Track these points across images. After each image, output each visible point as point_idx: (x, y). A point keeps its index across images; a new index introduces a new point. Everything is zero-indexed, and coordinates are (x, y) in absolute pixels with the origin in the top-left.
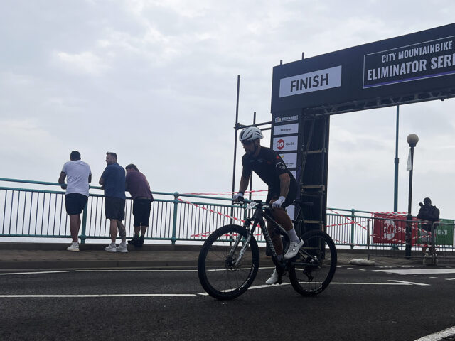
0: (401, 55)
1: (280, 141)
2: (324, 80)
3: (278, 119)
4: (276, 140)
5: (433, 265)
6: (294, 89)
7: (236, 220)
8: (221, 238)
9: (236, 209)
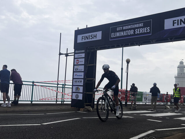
0: (124, 28)
2: (95, 36)
5: (135, 110)
7: (59, 93)
8: (52, 100)
9: (59, 88)
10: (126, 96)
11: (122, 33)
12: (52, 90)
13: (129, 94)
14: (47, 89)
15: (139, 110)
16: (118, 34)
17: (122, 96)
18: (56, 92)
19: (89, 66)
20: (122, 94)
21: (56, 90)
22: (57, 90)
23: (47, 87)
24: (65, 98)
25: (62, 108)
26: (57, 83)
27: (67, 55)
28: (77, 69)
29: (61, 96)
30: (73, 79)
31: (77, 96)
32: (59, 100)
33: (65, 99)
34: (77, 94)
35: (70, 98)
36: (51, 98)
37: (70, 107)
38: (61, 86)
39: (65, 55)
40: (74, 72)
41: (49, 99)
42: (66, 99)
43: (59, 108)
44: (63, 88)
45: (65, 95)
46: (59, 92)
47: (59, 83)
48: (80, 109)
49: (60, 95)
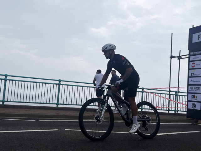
1: (193, 63)
3: (192, 53)
4: (191, 63)
6: (200, 38)
8: (164, 109)
9: (171, 95)
12: (164, 98)
14: (158, 97)
21: (168, 98)
23: (158, 94)
25: (175, 118)
26: (168, 90)
27: (180, 58)
28: (193, 74)
29: (174, 105)
30: (188, 85)
31: (194, 106)
32: (172, 109)
33: (179, 108)
34: (194, 103)
35: (185, 108)
40: (189, 77)
44: (176, 95)
46: (171, 100)
49: (173, 103)
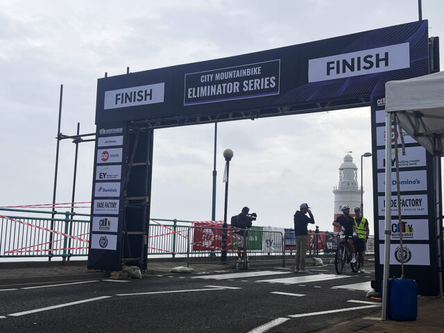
0: (218, 77)
1: (105, 153)
2: (148, 95)
5: (245, 269)
6: (119, 101)
7: (56, 234)
8: (39, 253)
9: (57, 222)
10: (225, 237)
11: (213, 90)
12: (39, 228)
13: (230, 233)
14: (26, 226)
15: (254, 271)
16: (203, 91)
17: (214, 238)
18: (49, 233)
19: (133, 167)
20: (215, 234)
21: (49, 228)
22: (52, 229)
23: (26, 221)
24: (71, 247)
25: (63, 271)
27: (77, 139)
28: (105, 175)
29: (63, 241)
30: (94, 198)
31: (104, 242)
32: (58, 251)
33: (73, 248)
34: (104, 235)
35: (86, 248)
36: (36, 249)
37: (85, 269)
38: (64, 217)
39: (72, 140)
40: (95, 181)
41: (29, 251)
42: (75, 250)
43: (56, 272)
44: (67, 221)
45: (72, 239)
46: (56, 232)
47: (56, 210)
48: (112, 274)
